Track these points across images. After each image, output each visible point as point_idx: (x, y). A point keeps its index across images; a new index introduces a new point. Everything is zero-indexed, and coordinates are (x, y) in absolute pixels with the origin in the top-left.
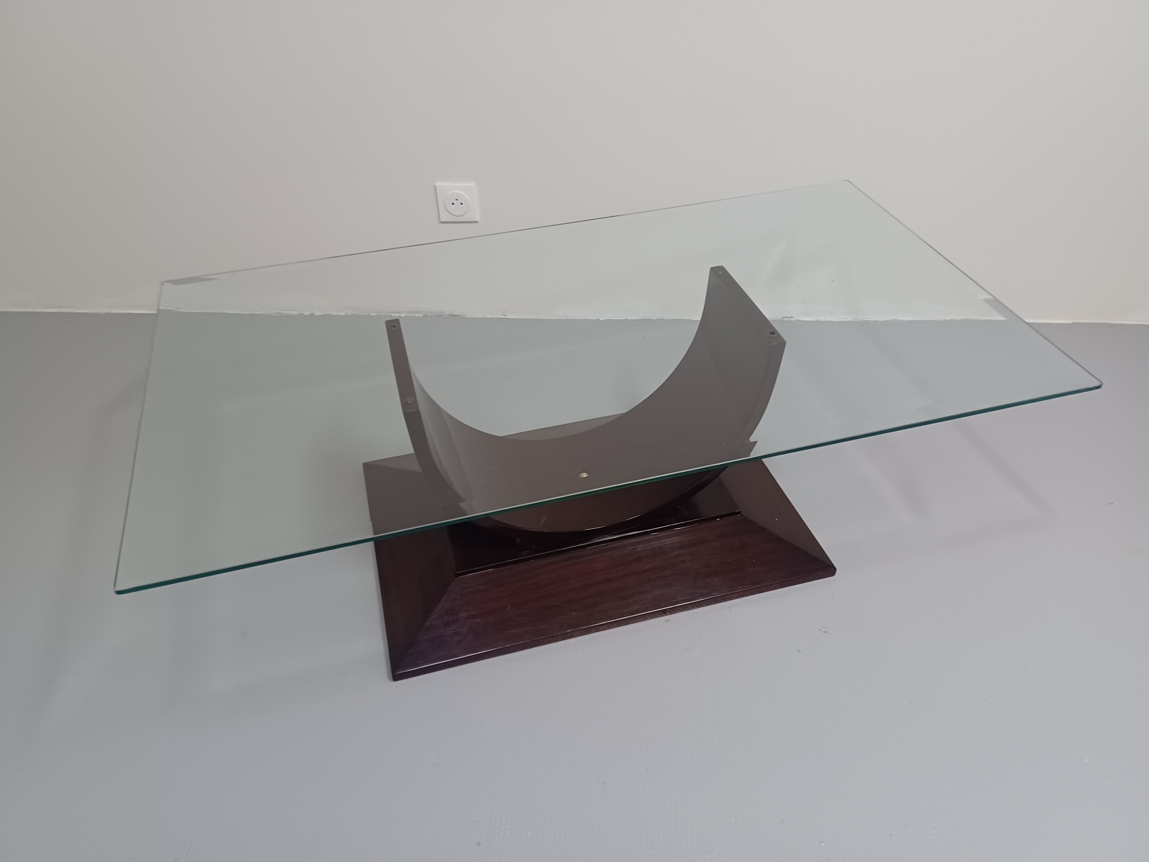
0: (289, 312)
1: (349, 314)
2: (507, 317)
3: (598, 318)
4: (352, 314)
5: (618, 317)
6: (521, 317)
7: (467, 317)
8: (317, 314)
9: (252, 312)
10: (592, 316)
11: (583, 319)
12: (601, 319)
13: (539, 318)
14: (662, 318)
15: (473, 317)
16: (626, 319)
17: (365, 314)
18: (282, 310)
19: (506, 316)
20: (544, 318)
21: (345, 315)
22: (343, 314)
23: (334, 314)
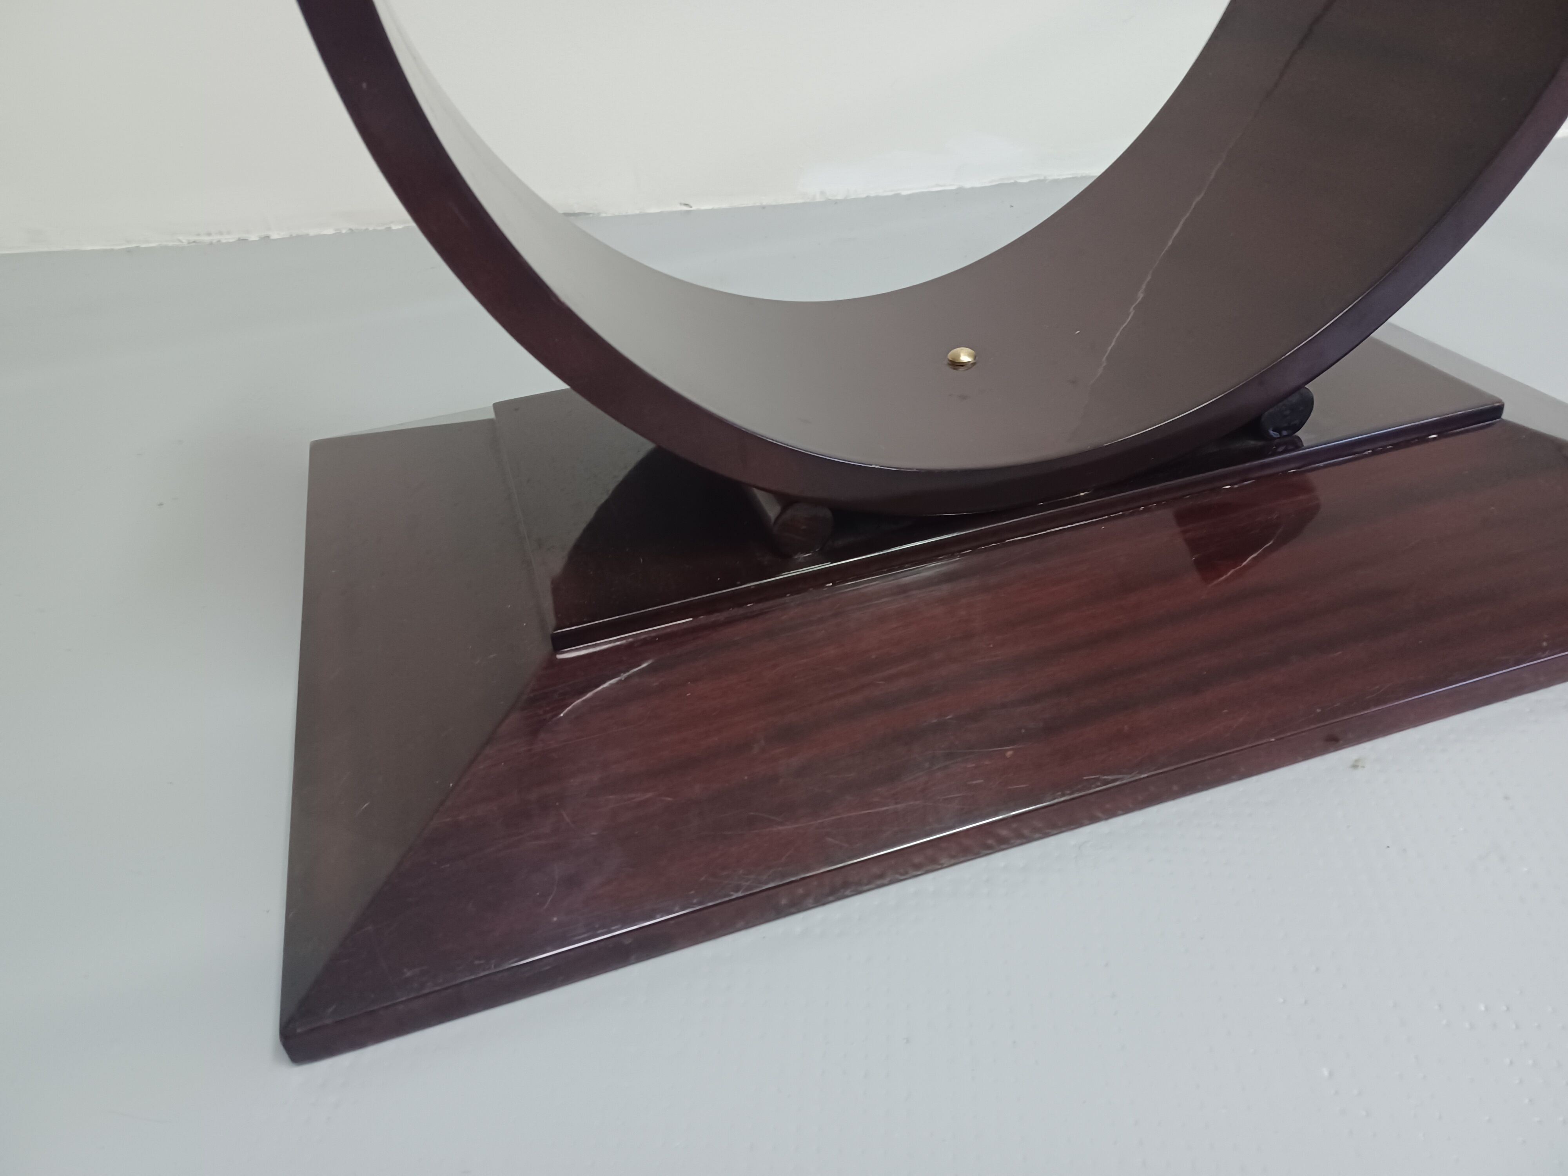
0: (215, 238)
1: (344, 231)
2: (693, 208)
3: (896, 192)
4: (350, 229)
5: (941, 186)
6: (725, 205)
7: (604, 215)
8: (275, 236)
9: (134, 245)
10: (883, 188)
11: (864, 196)
12: (904, 193)
13: (764, 203)
14: (1042, 178)
15: (617, 214)
16: (960, 190)
17: (379, 228)
18: (198, 235)
19: (691, 207)
20: (774, 203)
21: (336, 233)
22: (330, 231)
23: (312, 232)
